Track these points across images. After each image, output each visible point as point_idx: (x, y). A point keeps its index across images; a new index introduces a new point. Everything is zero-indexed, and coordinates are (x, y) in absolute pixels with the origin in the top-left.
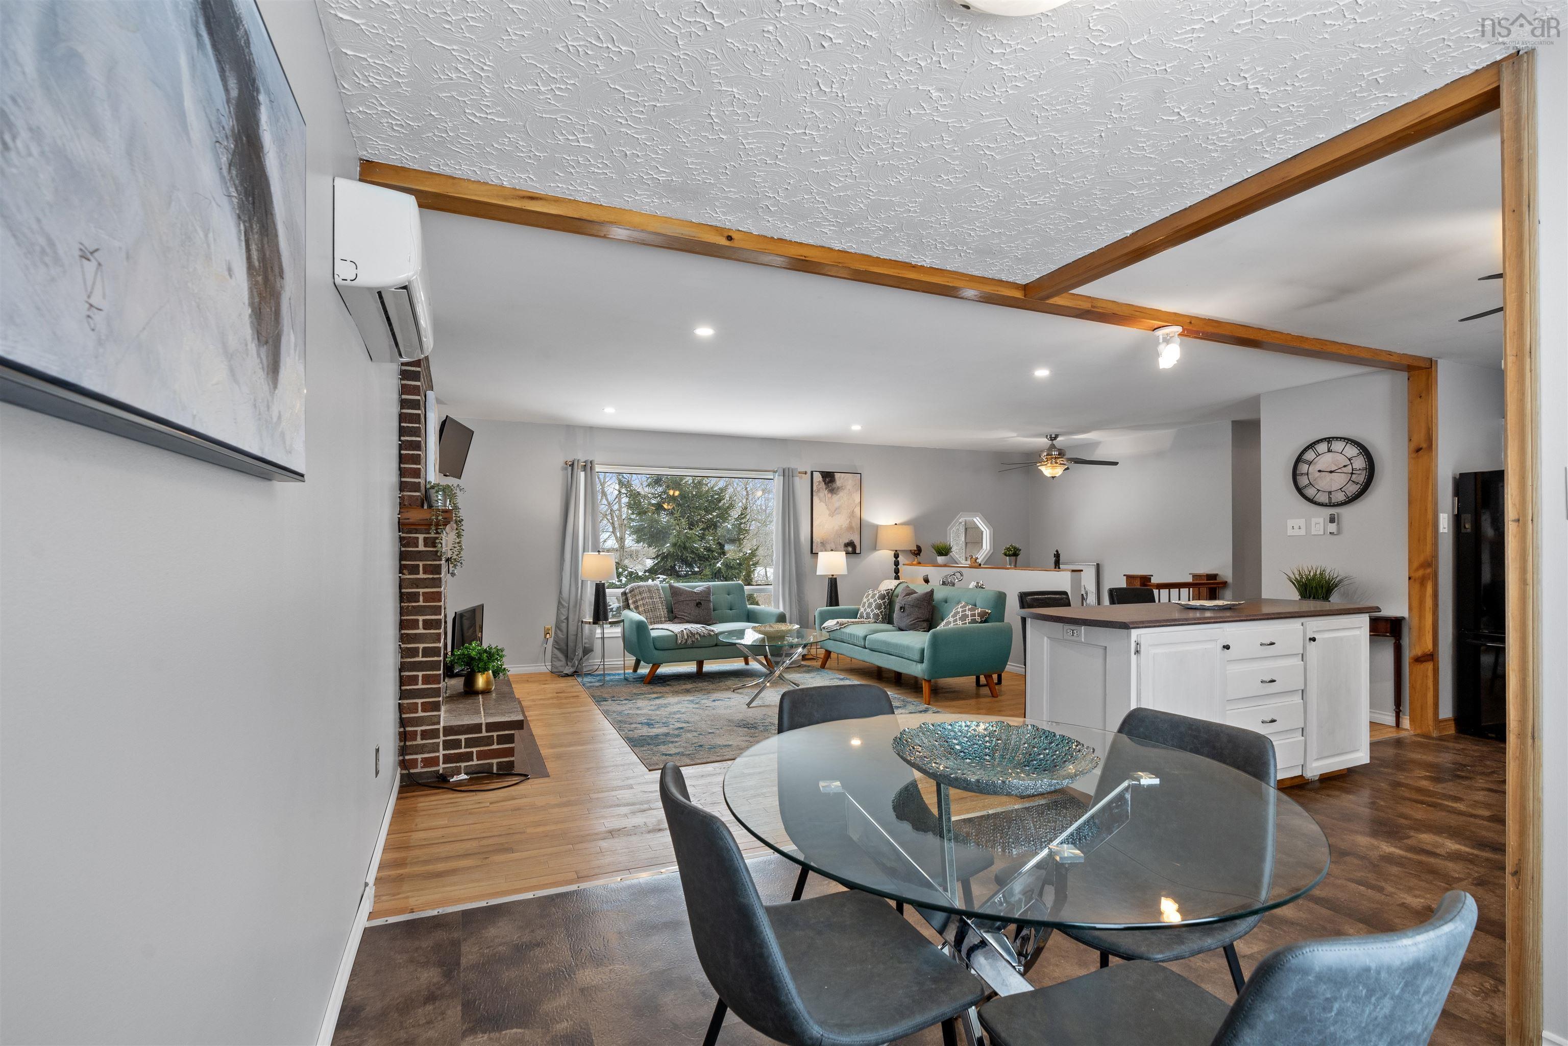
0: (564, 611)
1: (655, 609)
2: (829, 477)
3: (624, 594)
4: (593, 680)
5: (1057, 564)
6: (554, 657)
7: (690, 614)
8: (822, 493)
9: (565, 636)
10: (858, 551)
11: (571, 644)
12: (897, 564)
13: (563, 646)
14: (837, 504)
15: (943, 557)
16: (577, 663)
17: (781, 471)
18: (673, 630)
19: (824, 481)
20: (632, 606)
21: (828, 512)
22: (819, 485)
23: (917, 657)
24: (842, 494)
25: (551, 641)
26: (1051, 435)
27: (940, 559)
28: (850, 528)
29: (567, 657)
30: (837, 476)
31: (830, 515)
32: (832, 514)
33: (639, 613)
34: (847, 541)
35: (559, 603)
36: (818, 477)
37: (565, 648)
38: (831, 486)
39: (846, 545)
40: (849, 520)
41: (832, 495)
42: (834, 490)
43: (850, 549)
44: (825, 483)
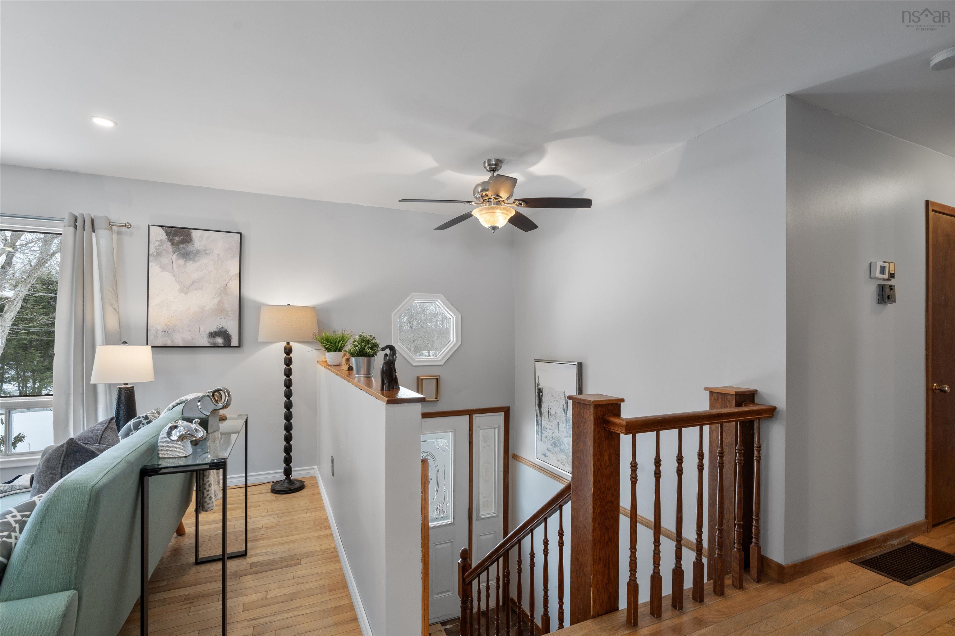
2: (179, 236)
8: (167, 258)
10: (235, 342)
12: (288, 362)
14: (195, 275)
15: (333, 354)
19: (171, 241)
21: (177, 286)
22: (162, 245)
24: (203, 261)
26: (489, 161)
28: (220, 310)
30: (195, 234)
31: (181, 291)
32: (185, 290)
34: (214, 329)
36: (159, 235)
38: (183, 248)
39: (213, 335)
40: (219, 299)
41: (186, 262)
42: (188, 254)
43: (220, 341)
44: (173, 244)
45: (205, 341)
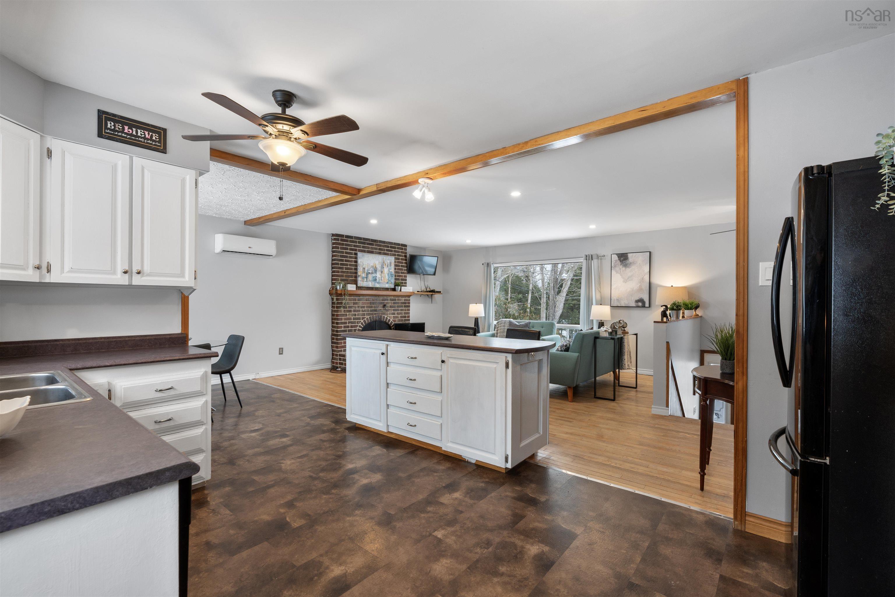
2: (623, 257)
8: (620, 267)
10: (647, 305)
14: (630, 274)
19: (620, 260)
21: (622, 280)
22: (616, 262)
24: (633, 267)
28: (640, 290)
30: (630, 255)
31: (624, 282)
34: (637, 298)
36: (615, 257)
38: (625, 262)
39: (637, 301)
40: (640, 284)
41: (626, 268)
42: (626, 265)
43: (640, 304)
44: (620, 261)
45: (633, 304)
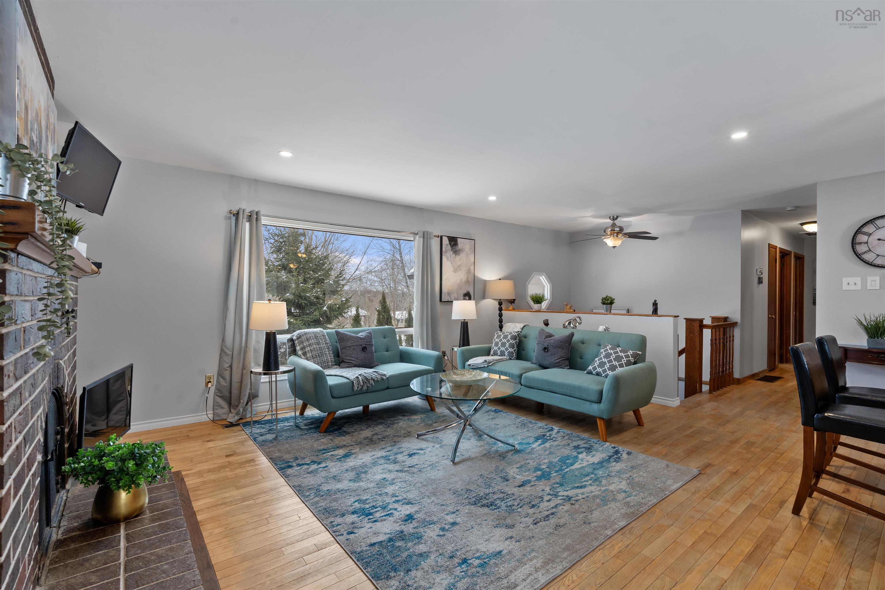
0: (227, 359)
1: (322, 355)
2: (453, 241)
3: (291, 340)
4: (263, 430)
5: (655, 312)
6: (216, 405)
7: (357, 358)
8: (449, 253)
9: (228, 383)
10: (472, 299)
11: (235, 392)
13: (227, 394)
14: (459, 263)
15: (539, 305)
16: (241, 410)
17: (421, 234)
18: (348, 376)
19: (450, 244)
20: (300, 353)
21: (452, 269)
22: (446, 247)
23: (594, 397)
24: (462, 255)
25: (213, 390)
26: (613, 217)
27: (536, 306)
28: (467, 282)
29: (230, 404)
30: (459, 240)
31: (454, 271)
32: (455, 271)
33: (307, 359)
34: (465, 292)
35: (222, 351)
36: (446, 241)
37: (228, 395)
38: (455, 248)
39: (464, 295)
40: (467, 276)
41: (456, 256)
42: (456, 252)
43: (467, 298)
44: (451, 246)
45: (462, 297)
